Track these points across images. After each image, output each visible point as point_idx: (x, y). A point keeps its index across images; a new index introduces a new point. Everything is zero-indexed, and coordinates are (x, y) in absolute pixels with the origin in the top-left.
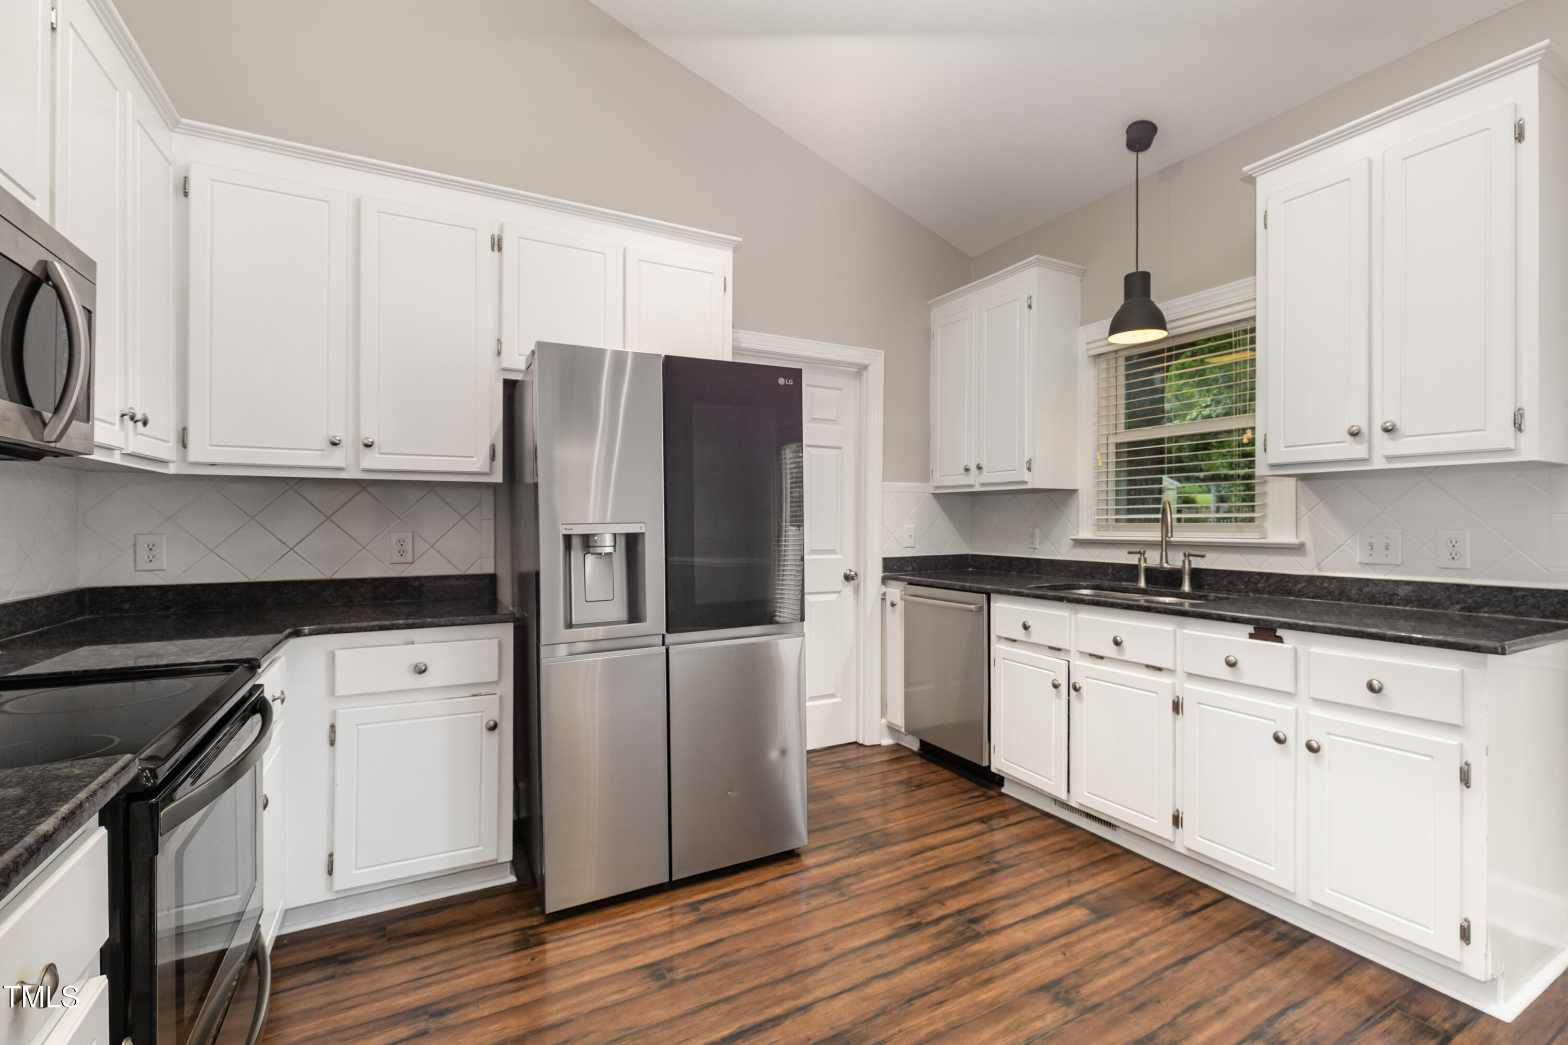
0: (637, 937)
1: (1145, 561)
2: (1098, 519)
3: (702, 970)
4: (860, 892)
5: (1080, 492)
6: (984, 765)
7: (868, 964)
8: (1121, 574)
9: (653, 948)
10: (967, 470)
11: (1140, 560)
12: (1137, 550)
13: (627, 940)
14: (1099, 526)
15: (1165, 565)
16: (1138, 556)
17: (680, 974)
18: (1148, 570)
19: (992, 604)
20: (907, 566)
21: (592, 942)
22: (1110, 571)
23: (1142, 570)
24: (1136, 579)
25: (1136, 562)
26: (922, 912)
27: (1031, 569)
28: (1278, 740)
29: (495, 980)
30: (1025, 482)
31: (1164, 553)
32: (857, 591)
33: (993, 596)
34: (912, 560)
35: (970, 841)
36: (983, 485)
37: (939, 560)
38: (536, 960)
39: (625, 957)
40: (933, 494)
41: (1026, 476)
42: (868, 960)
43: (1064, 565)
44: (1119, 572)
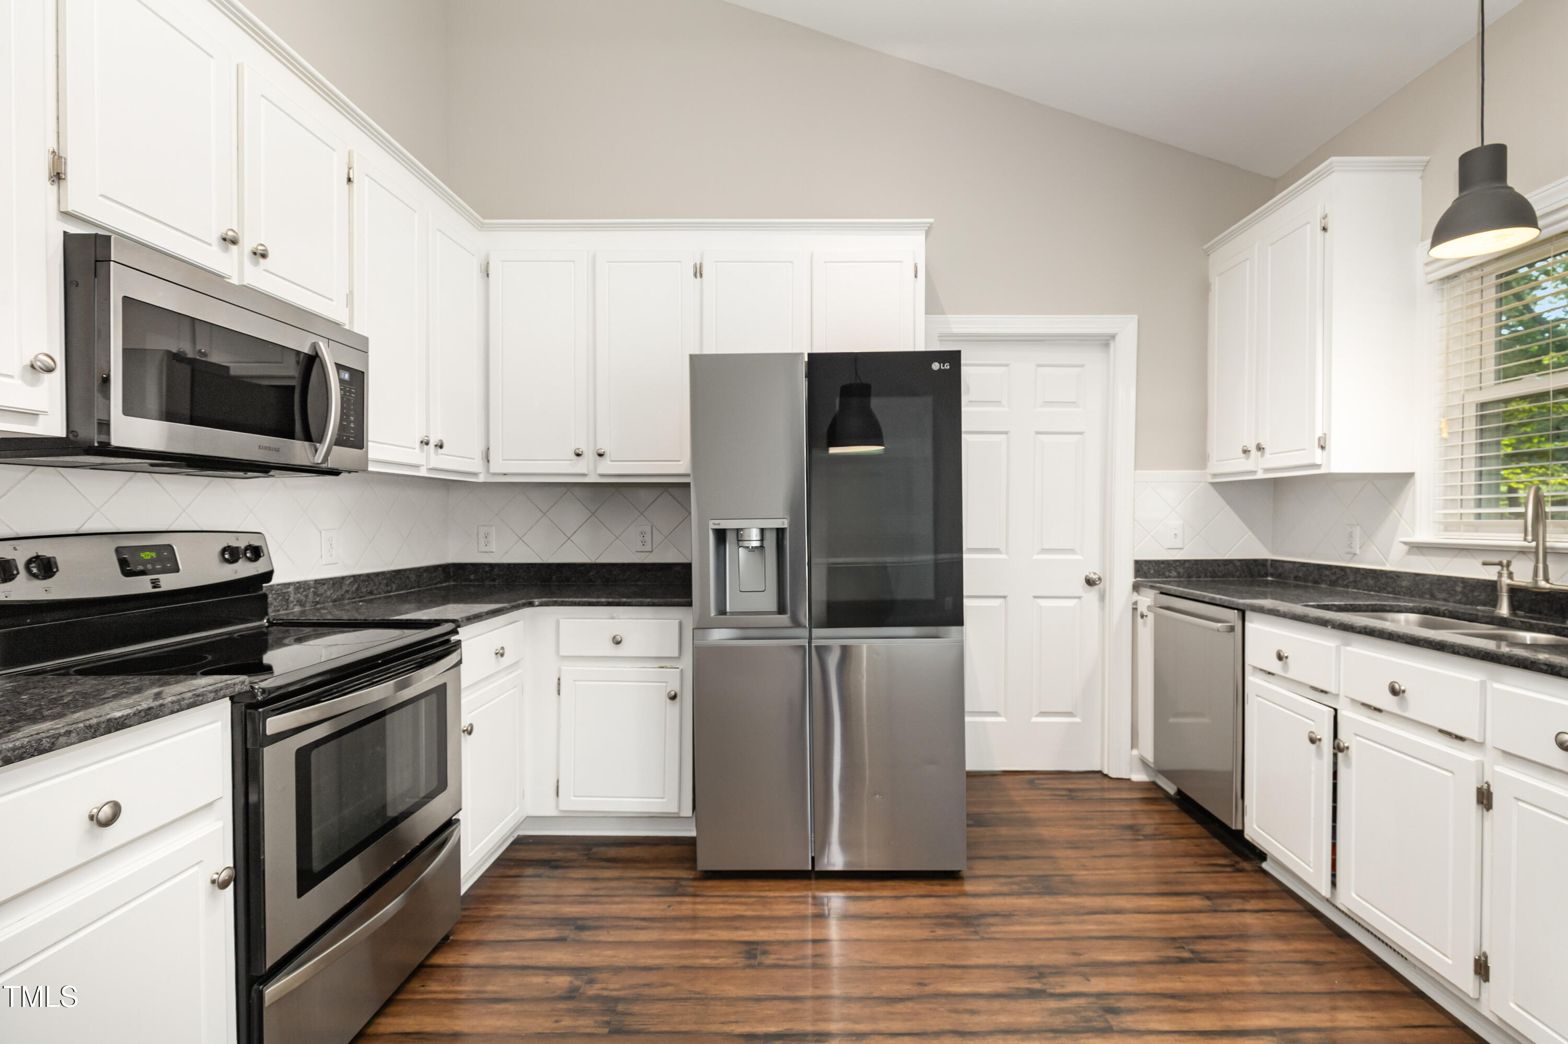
0: (758, 913)
1: (1510, 576)
2: (1445, 514)
3: (790, 963)
4: (997, 936)
5: (1417, 476)
6: (1234, 828)
7: (954, 1015)
8: (1476, 594)
9: (764, 928)
10: (1246, 452)
11: (1500, 575)
12: (1496, 559)
13: (749, 913)
14: (1447, 522)
15: (1543, 584)
16: (1498, 568)
17: (769, 960)
18: (1514, 591)
19: (1247, 624)
20: (1170, 571)
21: (721, 906)
22: (1459, 589)
23: (1505, 589)
24: (1494, 602)
25: (1495, 578)
26: (1052, 980)
27: (1347, 581)
29: (633, 915)
30: (1318, 466)
31: (1541, 566)
32: (1102, 597)
33: (1249, 614)
34: (1178, 563)
35: (1174, 916)
36: (1266, 470)
37: (1219, 565)
38: (671, 908)
39: (736, 928)
40: (1213, 484)
41: (1318, 457)
42: (956, 1011)
43: (1392, 578)
44: (1473, 591)
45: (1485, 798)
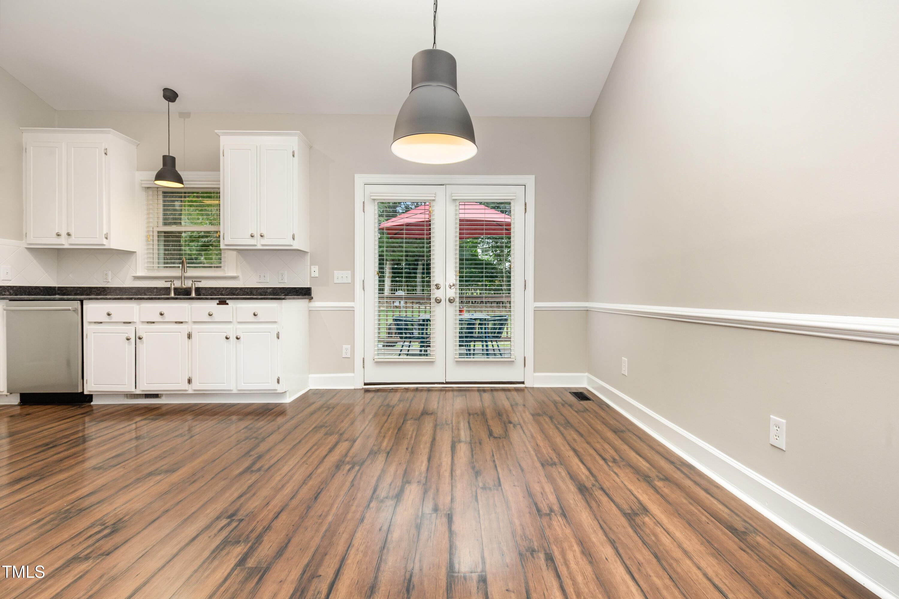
1: (174, 284)
2: (148, 266)
5: (137, 253)
6: (79, 392)
8: (161, 292)
10: (58, 235)
11: (171, 284)
12: (170, 280)
14: (149, 269)
15: (183, 286)
16: (171, 282)
18: (175, 289)
19: (84, 306)
20: (5, 292)
22: (155, 291)
23: (173, 289)
24: (169, 294)
25: (169, 286)
27: (106, 293)
28: (227, 338)
30: (104, 245)
31: (183, 281)
33: (85, 302)
34: (9, 288)
36: (71, 244)
37: (32, 289)
40: (27, 248)
41: (105, 242)
43: (128, 289)
44: (160, 291)
45: (189, 336)
